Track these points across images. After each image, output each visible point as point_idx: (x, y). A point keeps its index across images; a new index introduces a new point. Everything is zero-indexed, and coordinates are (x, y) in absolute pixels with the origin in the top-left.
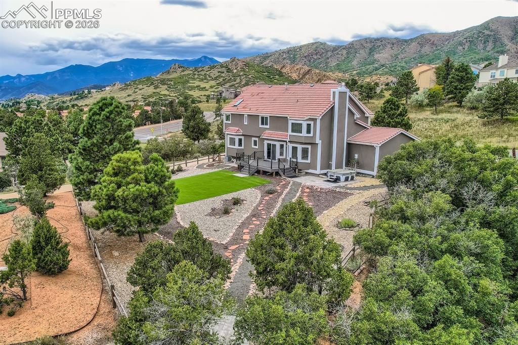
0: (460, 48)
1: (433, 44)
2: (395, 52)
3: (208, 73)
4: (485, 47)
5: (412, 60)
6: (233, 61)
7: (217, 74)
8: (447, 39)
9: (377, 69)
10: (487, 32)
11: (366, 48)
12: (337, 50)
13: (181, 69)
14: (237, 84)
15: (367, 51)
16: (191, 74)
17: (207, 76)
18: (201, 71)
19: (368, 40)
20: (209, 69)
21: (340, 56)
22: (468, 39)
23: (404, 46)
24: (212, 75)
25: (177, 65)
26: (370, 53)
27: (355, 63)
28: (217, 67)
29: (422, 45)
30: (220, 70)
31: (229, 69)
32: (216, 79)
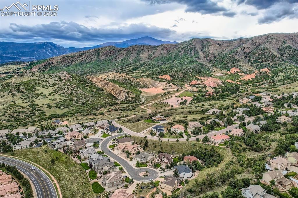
0: (180, 53)
1: (168, 50)
2: (150, 53)
3: (48, 80)
4: (191, 53)
5: (159, 59)
6: (63, 74)
7: (54, 82)
8: (174, 47)
9: (142, 65)
10: (191, 46)
11: (136, 51)
12: (121, 50)
13: (30, 74)
14: (66, 92)
15: (136, 52)
16: (37, 80)
17: (47, 83)
18: (43, 78)
19: (136, 46)
20: (48, 77)
21: (123, 55)
22: (183, 49)
23: (154, 50)
24: (50, 82)
25: (28, 71)
26: (138, 53)
27: (130, 59)
28: (53, 76)
29: (162, 50)
30: (55, 79)
31: (61, 78)
32: (53, 85)
